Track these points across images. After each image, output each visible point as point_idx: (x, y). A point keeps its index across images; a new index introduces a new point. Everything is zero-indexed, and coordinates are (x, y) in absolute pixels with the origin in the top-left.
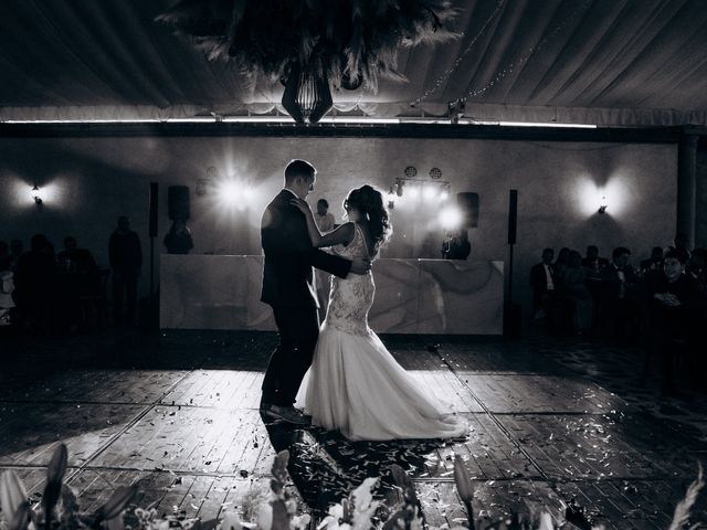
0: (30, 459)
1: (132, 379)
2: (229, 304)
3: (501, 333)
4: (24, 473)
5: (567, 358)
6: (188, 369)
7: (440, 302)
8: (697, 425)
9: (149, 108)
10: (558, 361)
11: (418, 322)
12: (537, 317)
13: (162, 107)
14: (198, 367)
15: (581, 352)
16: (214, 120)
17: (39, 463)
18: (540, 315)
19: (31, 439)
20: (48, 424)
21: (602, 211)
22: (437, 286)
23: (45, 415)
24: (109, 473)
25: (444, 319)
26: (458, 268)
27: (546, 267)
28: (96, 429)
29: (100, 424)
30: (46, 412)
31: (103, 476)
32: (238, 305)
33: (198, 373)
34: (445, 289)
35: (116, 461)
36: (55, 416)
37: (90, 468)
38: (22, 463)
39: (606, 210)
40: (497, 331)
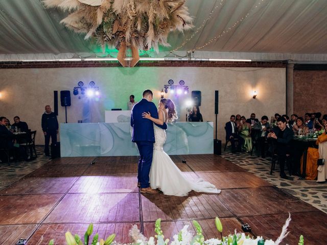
0: (16, 221)
1: (54, 182)
2: (92, 145)
3: (213, 153)
4: (15, 228)
5: (241, 163)
6: (78, 176)
7: (186, 141)
8: (294, 190)
9: (50, 54)
10: (238, 165)
11: (177, 150)
12: (228, 145)
13: (56, 54)
14: (82, 175)
15: (247, 160)
16: (80, 60)
17: (21, 223)
18: (229, 144)
19: (14, 212)
20: (20, 205)
21: (254, 97)
22: (185, 133)
23: (18, 201)
24: (53, 225)
25: (188, 148)
26: (193, 125)
27: (232, 123)
28: (43, 206)
29: (43, 203)
30: (18, 199)
31: (51, 227)
32: (96, 145)
33: (83, 178)
34: (188, 135)
35: (55, 220)
36: (22, 201)
37: (44, 224)
38: (13, 224)
39: (256, 97)
40: (212, 152)
